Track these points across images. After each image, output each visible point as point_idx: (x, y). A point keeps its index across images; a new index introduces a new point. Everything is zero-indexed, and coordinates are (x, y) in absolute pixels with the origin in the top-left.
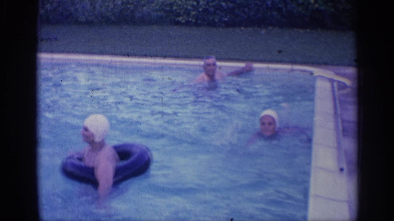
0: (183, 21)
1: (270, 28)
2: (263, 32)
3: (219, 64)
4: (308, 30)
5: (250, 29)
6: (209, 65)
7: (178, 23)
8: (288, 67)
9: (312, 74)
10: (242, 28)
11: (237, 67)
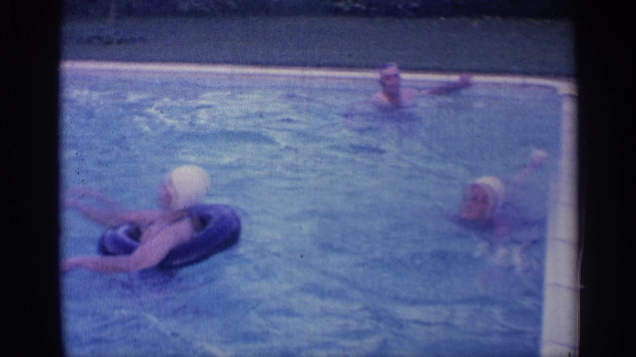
0: (347, 8)
1: (488, 18)
2: (476, 23)
3: (405, 76)
4: (548, 21)
5: (454, 20)
6: (388, 77)
7: (337, 12)
8: (518, 80)
9: (554, 90)
10: (442, 18)
11: (441, 82)
